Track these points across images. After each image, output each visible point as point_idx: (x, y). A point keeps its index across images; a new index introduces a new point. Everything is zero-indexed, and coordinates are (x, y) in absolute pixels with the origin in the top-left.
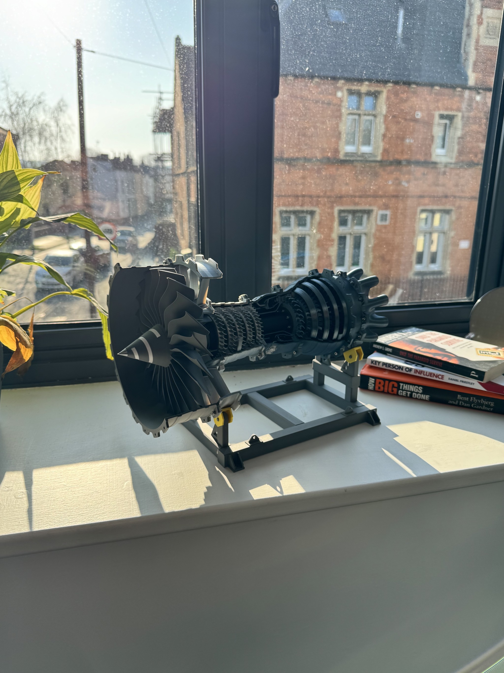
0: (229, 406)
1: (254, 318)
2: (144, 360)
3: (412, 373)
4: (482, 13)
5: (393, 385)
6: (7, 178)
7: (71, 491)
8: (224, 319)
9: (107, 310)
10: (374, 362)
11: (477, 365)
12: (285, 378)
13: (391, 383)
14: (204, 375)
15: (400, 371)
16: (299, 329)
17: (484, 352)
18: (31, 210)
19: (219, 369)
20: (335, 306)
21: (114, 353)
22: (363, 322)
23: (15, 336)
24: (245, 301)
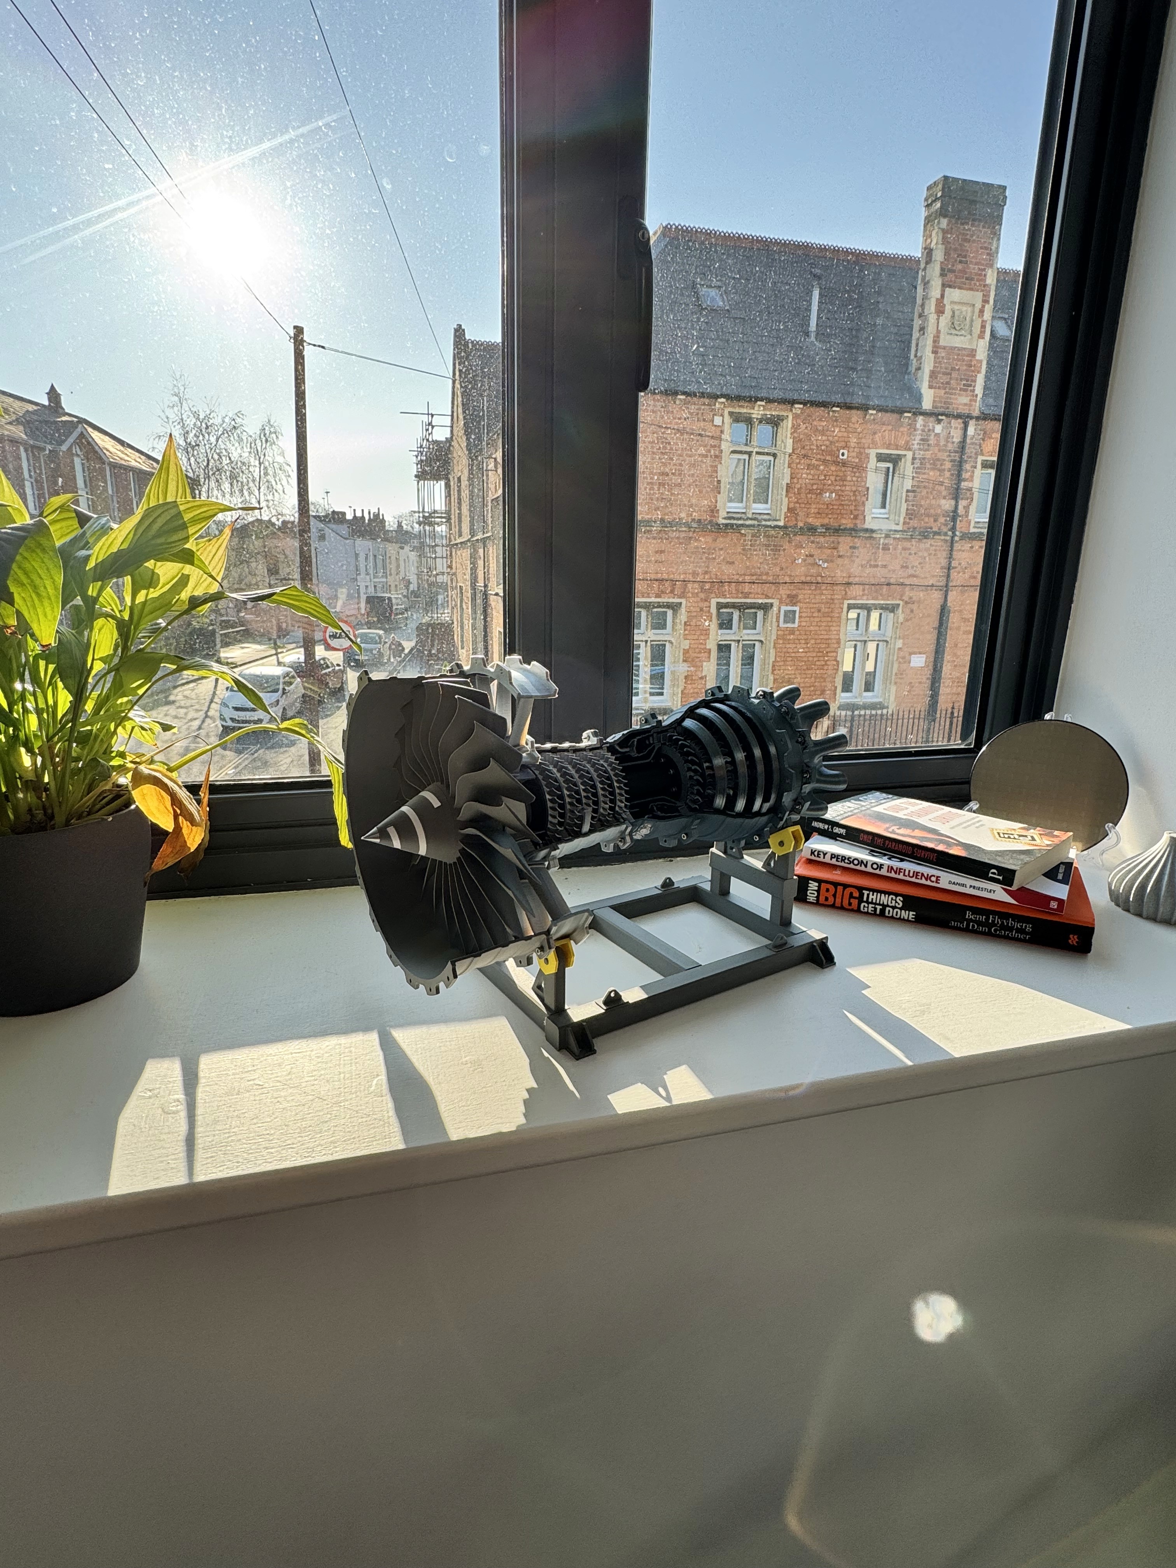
0: (567, 936)
1: (612, 773)
2: (408, 849)
3: (884, 872)
4: (942, 296)
5: (851, 894)
6: (163, 516)
7: (272, 1097)
8: (558, 775)
9: (342, 757)
10: (816, 853)
11: (999, 859)
12: (659, 883)
13: (848, 891)
14: (521, 879)
15: (863, 868)
16: (692, 793)
17: (1006, 836)
18: (210, 579)
19: (549, 867)
20: (757, 752)
21: (355, 836)
22: (804, 781)
23: (172, 805)
24: (594, 741)
